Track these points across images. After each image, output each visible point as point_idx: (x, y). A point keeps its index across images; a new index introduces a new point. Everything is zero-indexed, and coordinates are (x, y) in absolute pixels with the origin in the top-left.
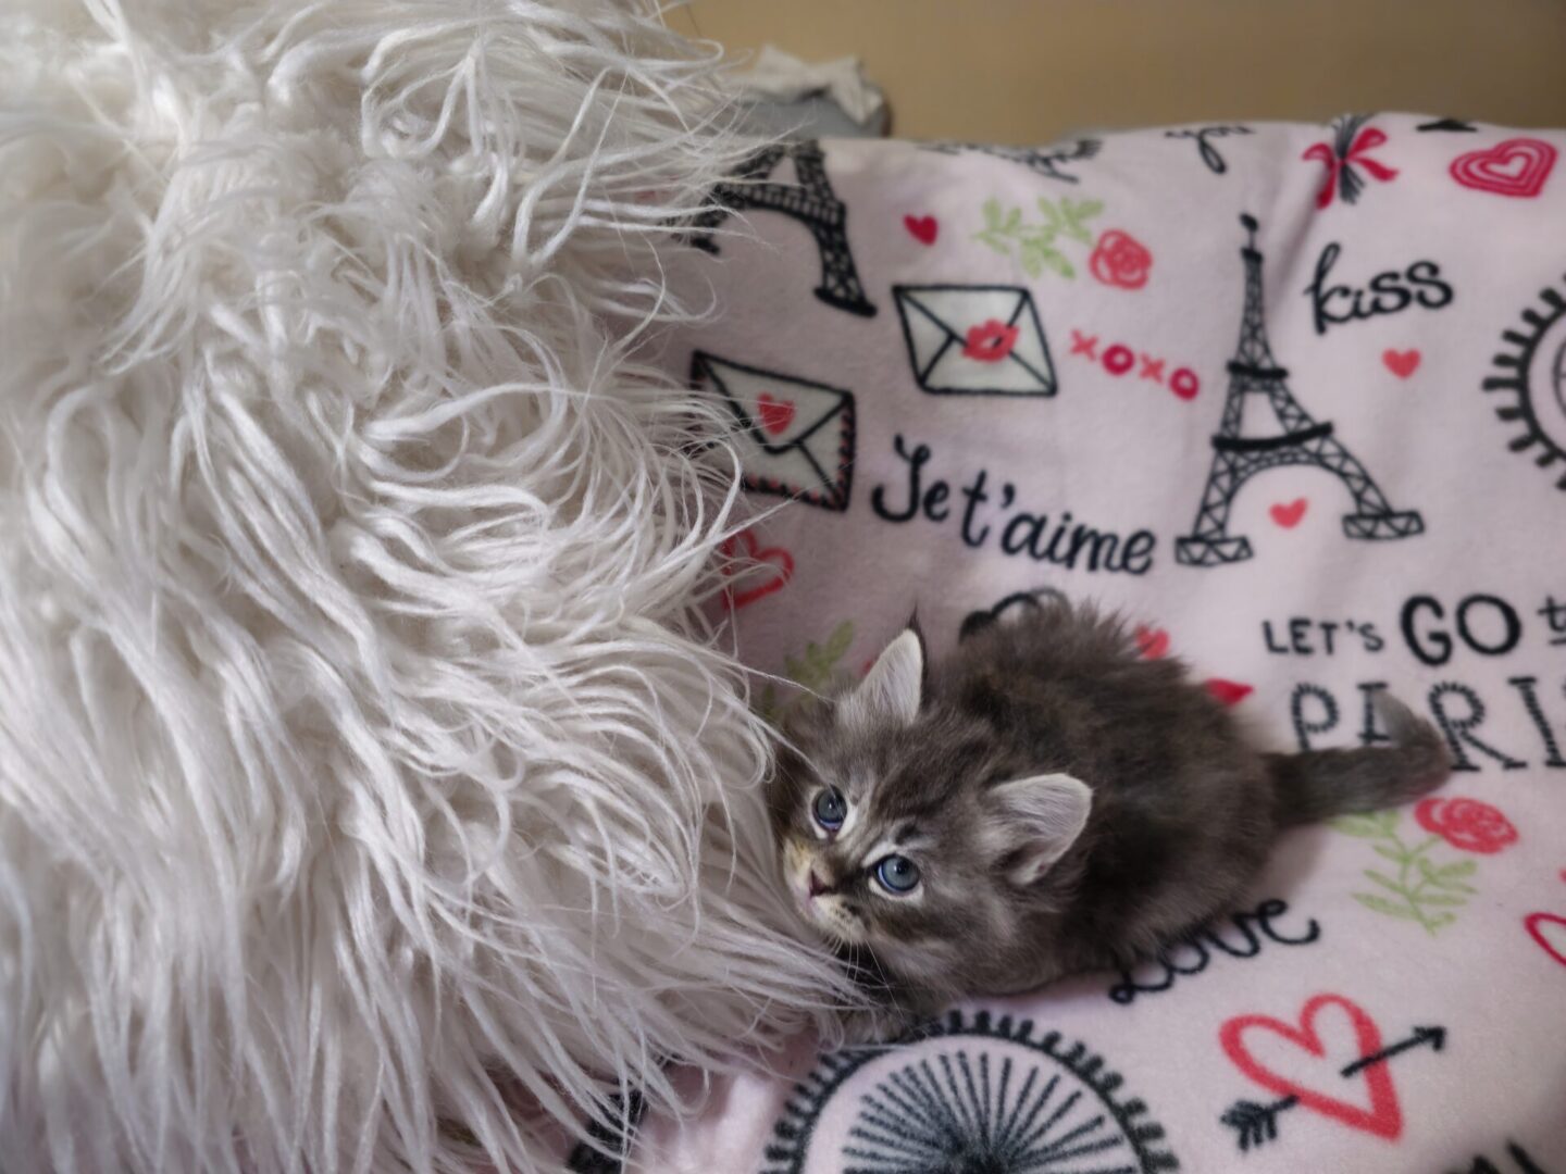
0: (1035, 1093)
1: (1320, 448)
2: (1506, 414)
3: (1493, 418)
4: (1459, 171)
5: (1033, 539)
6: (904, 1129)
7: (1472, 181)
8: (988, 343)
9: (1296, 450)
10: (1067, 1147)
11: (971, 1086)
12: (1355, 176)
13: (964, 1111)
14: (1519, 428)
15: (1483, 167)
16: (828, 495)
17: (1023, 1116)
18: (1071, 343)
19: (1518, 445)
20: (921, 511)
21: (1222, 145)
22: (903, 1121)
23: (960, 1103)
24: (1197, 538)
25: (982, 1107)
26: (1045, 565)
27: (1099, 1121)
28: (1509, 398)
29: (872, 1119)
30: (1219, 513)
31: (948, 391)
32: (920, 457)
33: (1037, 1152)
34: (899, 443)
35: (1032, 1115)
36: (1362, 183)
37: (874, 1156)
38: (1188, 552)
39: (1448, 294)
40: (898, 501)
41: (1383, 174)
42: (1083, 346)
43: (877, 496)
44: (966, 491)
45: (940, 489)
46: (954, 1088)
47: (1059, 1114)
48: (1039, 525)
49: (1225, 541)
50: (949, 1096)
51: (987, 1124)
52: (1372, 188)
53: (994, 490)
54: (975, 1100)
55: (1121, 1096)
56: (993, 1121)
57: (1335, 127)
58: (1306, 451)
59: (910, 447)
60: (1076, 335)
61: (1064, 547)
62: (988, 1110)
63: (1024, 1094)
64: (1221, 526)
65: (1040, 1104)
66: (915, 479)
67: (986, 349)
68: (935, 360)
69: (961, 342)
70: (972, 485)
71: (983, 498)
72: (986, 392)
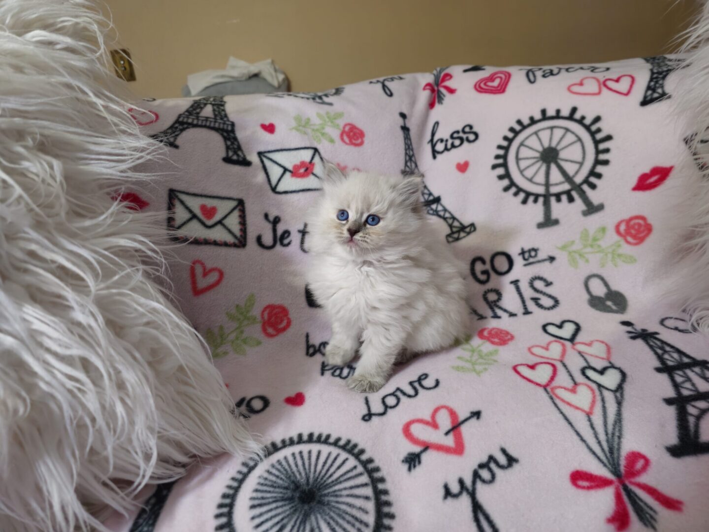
0: (329, 462)
1: (436, 208)
2: (501, 177)
3: (496, 179)
4: (477, 87)
6: (275, 485)
7: (482, 90)
8: (302, 171)
9: (428, 208)
10: (342, 479)
11: (304, 464)
12: (442, 93)
13: (300, 474)
14: (506, 182)
15: (485, 84)
16: (237, 242)
17: (324, 472)
19: (506, 189)
20: (278, 243)
21: (391, 85)
22: (275, 482)
23: (299, 471)
25: (308, 471)
27: (355, 467)
28: (501, 171)
29: (262, 484)
31: (286, 192)
32: (276, 221)
33: (329, 483)
34: (266, 216)
35: (328, 470)
36: (444, 96)
37: (263, 498)
39: (476, 135)
40: (268, 239)
41: (451, 91)
43: (259, 239)
44: (300, 231)
45: (286, 233)
46: (297, 466)
47: (339, 468)
50: (294, 469)
51: (309, 477)
52: (448, 98)
54: (305, 469)
55: (364, 457)
56: (312, 476)
57: (434, 75)
58: (432, 209)
59: (271, 218)
62: (310, 472)
63: (325, 463)
65: (331, 465)
66: (275, 230)
67: (301, 173)
68: (279, 180)
69: (290, 171)
70: (302, 228)
71: (308, 233)
72: (303, 190)
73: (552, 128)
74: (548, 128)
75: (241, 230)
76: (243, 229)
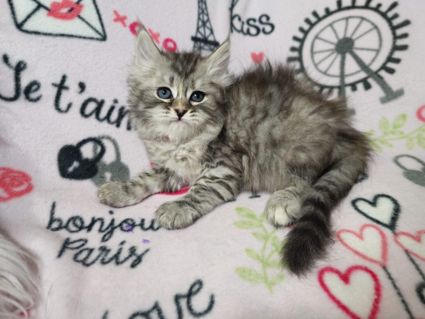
5: (98, 111)
8: (65, 10)
18: (115, 16)
20: (22, 96)
26: (105, 124)
31: (37, 33)
42: (120, 19)
44: (54, 85)
45: (35, 85)
48: (100, 104)
53: (72, 83)
59: (13, 61)
67: (62, 13)
69: (46, 8)
70: (58, 81)
71: (67, 88)
72: (62, 35)
73: (347, 19)
74: (343, 19)
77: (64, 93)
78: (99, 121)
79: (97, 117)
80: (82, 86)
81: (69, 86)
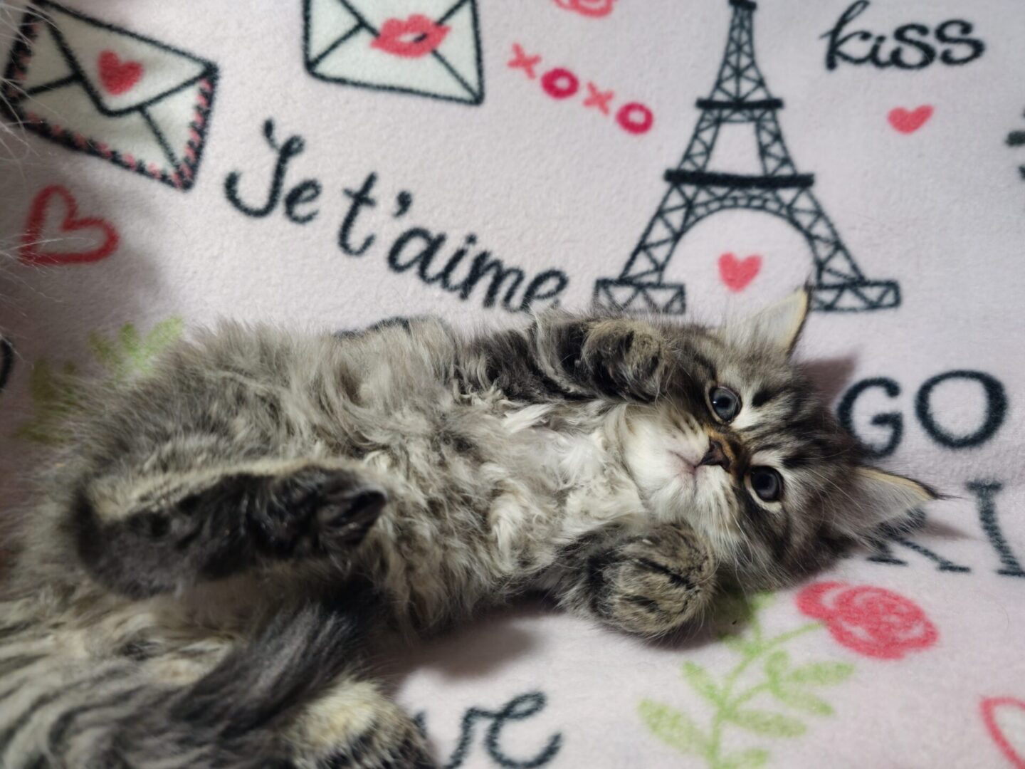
1: (794, 200)
5: (425, 258)
8: (408, 38)
9: (769, 195)
16: (171, 171)
18: (513, 56)
20: (280, 208)
24: (623, 281)
26: (436, 290)
30: (660, 253)
31: (341, 81)
32: (290, 149)
34: (268, 128)
38: (610, 296)
39: (978, 49)
40: (254, 191)
42: (523, 62)
43: (231, 183)
44: (349, 193)
45: (309, 188)
48: (435, 244)
49: (659, 286)
53: (384, 195)
58: (778, 200)
59: (281, 137)
60: (517, 49)
61: (462, 272)
64: (660, 268)
66: (279, 172)
67: (402, 43)
68: (334, 46)
69: (373, 31)
70: (357, 186)
71: (370, 203)
72: (391, 89)
75: (191, 144)
76: (196, 145)
77: (364, 212)
78: (424, 283)
79: (422, 274)
80: (404, 201)
81: (376, 200)
